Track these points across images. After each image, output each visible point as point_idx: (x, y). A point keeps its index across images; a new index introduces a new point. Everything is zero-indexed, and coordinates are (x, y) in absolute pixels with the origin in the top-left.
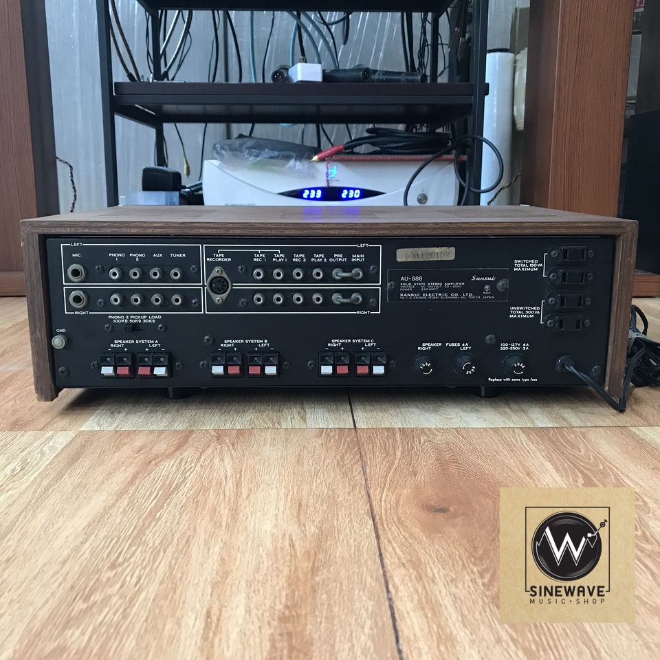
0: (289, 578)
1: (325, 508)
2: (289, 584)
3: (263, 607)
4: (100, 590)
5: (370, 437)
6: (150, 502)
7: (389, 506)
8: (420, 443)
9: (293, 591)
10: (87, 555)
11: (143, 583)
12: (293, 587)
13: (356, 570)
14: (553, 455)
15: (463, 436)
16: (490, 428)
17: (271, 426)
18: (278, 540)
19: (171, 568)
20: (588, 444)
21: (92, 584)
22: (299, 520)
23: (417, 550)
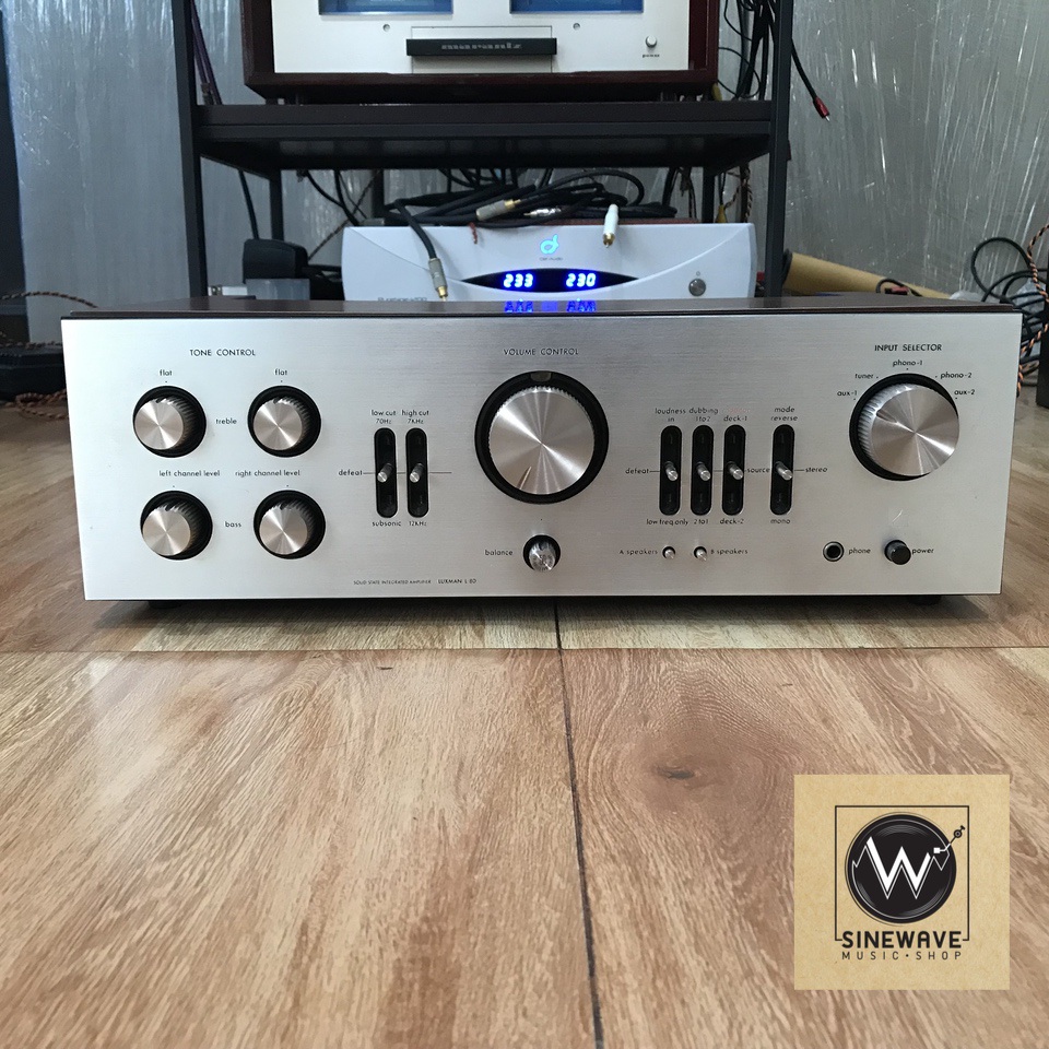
0: (433, 876)
1: (499, 770)
2: (432, 886)
3: (388, 918)
4: (141, 893)
5: (581, 663)
6: (229, 761)
7: (599, 769)
8: (658, 671)
9: (437, 897)
10: (126, 839)
11: (209, 882)
12: (439, 889)
13: (538, 865)
14: (868, 692)
15: (727, 662)
16: (771, 650)
17: (428, 644)
18: (422, 820)
19: (253, 859)
20: (926, 675)
21: (130, 882)
22: (457, 788)
23: (637, 836)
